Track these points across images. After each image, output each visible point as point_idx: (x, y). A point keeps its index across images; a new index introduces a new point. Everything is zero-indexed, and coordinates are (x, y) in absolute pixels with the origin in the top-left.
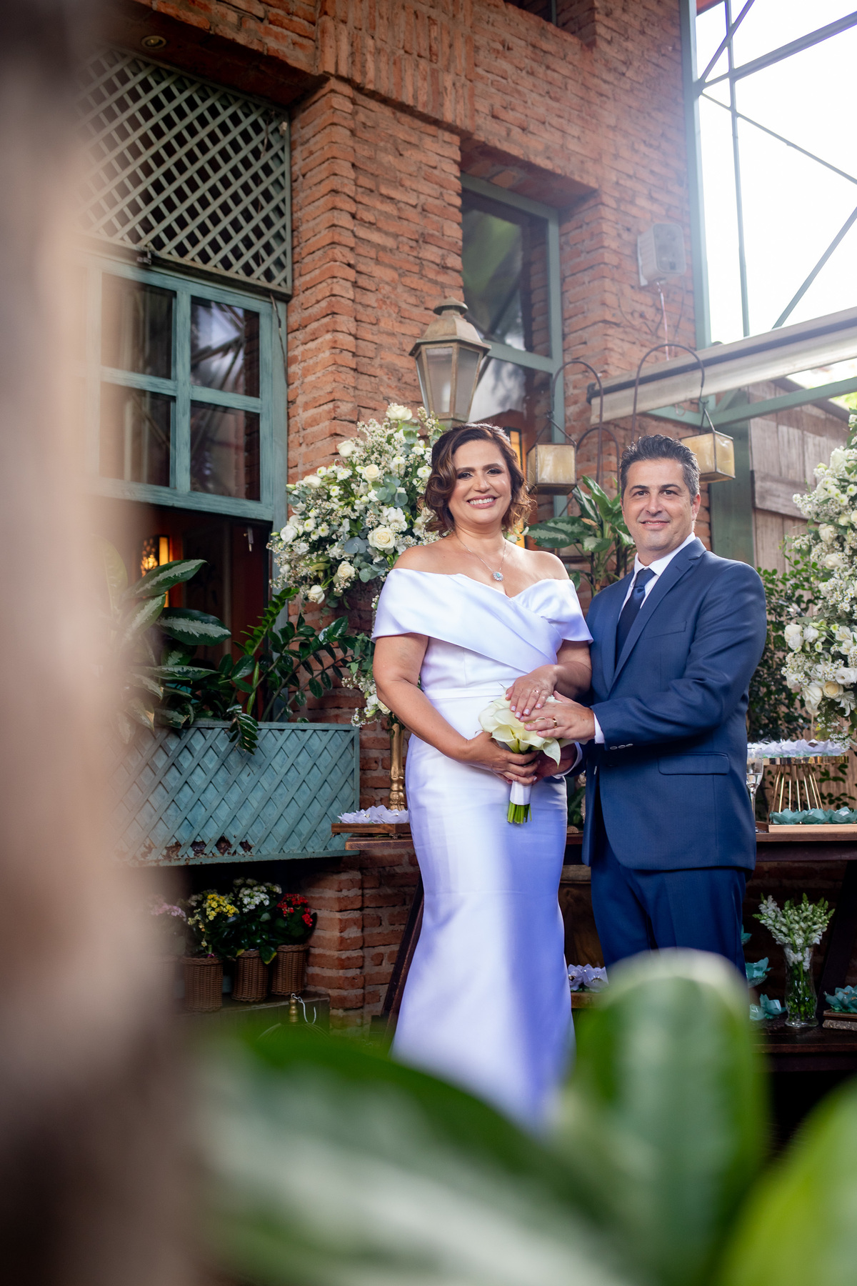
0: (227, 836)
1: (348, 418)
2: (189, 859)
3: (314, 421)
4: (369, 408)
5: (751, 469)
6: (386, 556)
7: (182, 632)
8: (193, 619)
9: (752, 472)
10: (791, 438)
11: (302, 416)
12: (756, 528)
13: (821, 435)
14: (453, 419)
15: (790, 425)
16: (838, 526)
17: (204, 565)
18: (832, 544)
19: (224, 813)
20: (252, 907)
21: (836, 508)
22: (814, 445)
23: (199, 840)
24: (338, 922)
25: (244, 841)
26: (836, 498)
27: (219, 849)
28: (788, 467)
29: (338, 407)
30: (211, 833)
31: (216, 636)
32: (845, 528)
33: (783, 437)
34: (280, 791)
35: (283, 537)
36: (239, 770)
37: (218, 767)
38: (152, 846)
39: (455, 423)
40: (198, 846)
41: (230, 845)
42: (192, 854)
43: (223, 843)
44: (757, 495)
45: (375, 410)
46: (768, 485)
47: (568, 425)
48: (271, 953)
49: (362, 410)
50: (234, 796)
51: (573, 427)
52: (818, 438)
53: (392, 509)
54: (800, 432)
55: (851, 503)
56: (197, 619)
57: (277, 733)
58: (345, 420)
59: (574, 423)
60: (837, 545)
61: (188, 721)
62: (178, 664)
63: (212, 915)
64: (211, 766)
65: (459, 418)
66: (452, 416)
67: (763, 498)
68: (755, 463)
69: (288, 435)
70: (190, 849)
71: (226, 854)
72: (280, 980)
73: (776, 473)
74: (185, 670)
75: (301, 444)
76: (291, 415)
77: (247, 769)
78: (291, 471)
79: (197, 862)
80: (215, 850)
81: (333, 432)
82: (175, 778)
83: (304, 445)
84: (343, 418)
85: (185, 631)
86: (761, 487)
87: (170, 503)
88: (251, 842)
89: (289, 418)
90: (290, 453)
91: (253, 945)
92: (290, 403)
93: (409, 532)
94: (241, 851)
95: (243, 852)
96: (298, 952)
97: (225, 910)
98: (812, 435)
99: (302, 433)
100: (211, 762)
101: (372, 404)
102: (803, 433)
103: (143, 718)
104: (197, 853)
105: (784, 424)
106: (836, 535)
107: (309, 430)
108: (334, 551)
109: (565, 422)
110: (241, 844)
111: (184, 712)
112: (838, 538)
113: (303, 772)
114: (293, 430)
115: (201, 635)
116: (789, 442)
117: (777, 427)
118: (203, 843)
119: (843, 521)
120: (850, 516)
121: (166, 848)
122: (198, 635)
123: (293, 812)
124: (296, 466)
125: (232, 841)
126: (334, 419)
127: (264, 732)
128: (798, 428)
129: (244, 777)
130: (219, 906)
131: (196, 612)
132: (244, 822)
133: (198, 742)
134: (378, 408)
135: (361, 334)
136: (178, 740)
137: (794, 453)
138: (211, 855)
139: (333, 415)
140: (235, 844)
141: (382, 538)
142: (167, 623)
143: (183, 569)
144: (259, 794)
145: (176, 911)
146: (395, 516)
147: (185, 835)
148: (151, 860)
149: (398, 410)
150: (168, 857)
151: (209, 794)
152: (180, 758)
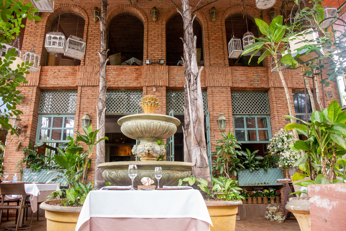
0: (265, 182)
1: (278, 130)
3: (274, 130)
6: (280, 148)
11: (273, 130)
17: (259, 151)
19: (265, 180)
20: (271, 192)
30: (263, 182)
31: (262, 159)
34: (272, 177)
35: (268, 146)
36: (266, 175)
38: (256, 183)
40: (262, 184)
48: (274, 198)
49: (280, 128)
50: (266, 178)
56: (260, 157)
61: (259, 169)
62: (258, 162)
63: (265, 192)
75: (273, 133)
80: (264, 184)
81: (276, 132)
82: (258, 176)
85: (258, 158)
91: (272, 196)
92: (272, 128)
93: (283, 145)
96: (279, 198)
97: (267, 192)
100: (262, 174)
103: (253, 169)
108: (274, 148)
113: (275, 175)
124: (273, 136)
132: (267, 181)
133: (261, 171)
135: (279, 118)
136: (258, 171)
140: (266, 184)
141: (279, 146)
142: (256, 158)
143: (257, 151)
144: (269, 177)
145: (261, 192)
146: (280, 143)
147: (260, 182)
148: (256, 185)
149: (282, 129)
150: (258, 185)
151: (262, 178)
152: (258, 173)
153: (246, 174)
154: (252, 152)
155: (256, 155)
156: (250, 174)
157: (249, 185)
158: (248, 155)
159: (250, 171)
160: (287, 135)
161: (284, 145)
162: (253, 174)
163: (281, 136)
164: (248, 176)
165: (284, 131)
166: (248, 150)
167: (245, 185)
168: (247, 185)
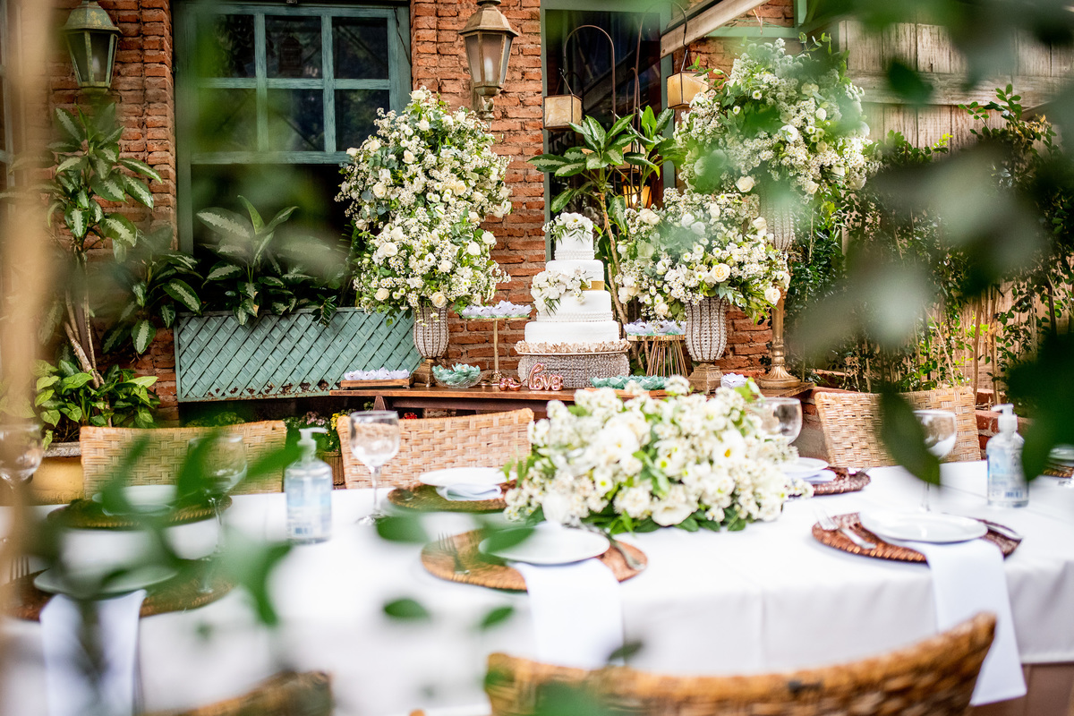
0: (325, 379)
2: (298, 393)
19: (323, 365)
23: (305, 382)
27: (320, 388)
30: (314, 378)
34: (364, 350)
36: (332, 338)
37: (317, 337)
40: (304, 385)
41: (327, 385)
42: (300, 389)
43: (321, 383)
45: (456, 79)
50: (331, 353)
61: (288, 309)
64: (312, 336)
70: (299, 387)
71: (325, 390)
73: (877, 67)
77: (339, 338)
79: (304, 395)
80: (317, 388)
82: (288, 345)
92: (412, 79)
94: (335, 387)
95: (337, 390)
100: (313, 334)
101: (453, 76)
103: (251, 309)
104: (304, 390)
110: (336, 384)
111: (287, 303)
113: (382, 339)
118: (308, 384)
121: (282, 387)
125: (329, 382)
129: (337, 343)
132: (338, 370)
133: (304, 321)
136: (287, 321)
138: (314, 391)
140: (331, 384)
141: (379, 190)
144: (348, 352)
146: (385, 174)
147: (295, 380)
148: (271, 395)
150: (284, 392)
151: (311, 353)
152: (290, 332)
153: (222, 335)
156: (241, 335)
157: (236, 395)
158: (250, 229)
161: (404, 182)
162: (259, 335)
164: (232, 346)
167: (212, 395)
168: (224, 394)
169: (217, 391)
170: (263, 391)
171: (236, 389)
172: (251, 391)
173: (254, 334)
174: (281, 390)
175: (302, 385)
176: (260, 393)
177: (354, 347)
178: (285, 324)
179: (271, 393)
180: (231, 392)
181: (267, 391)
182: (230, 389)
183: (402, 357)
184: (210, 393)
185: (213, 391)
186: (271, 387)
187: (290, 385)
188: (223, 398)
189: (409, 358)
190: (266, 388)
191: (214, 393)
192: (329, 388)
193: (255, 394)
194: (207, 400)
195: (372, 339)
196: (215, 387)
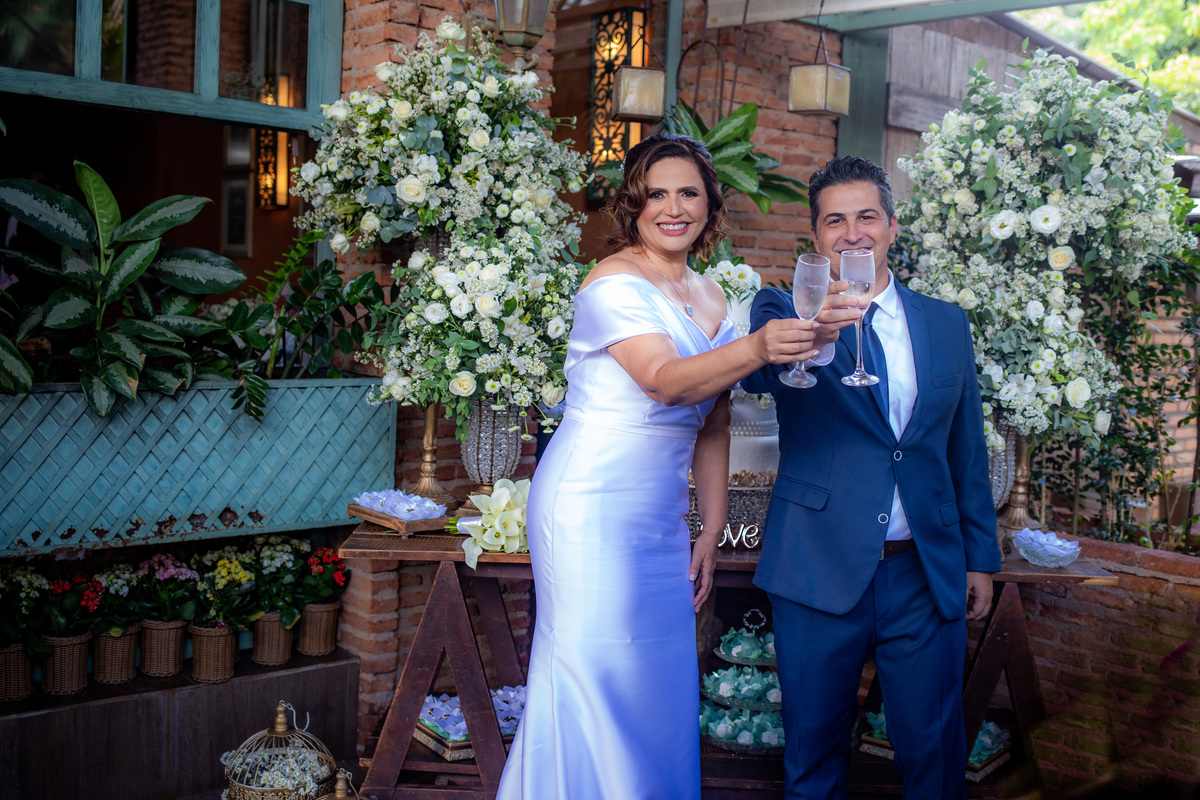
0: (233, 507)
1: (406, 20)
2: (186, 534)
3: (369, 21)
4: (435, 8)
5: (887, 80)
6: (417, 210)
7: (185, 278)
8: (201, 260)
9: (888, 85)
10: (939, 44)
11: (358, 11)
12: (887, 147)
13: (973, 42)
14: (525, 32)
15: (939, 30)
16: (941, 203)
17: (207, 205)
18: (933, 222)
19: (230, 481)
20: (273, 570)
21: (940, 183)
22: (964, 52)
23: (198, 512)
24: (370, 584)
25: (254, 510)
26: (939, 174)
27: (223, 522)
28: (931, 78)
29: (395, 7)
30: (215, 504)
31: (228, 282)
32: (949, 206)
33: (929, 43)
34: (299, 455)
35: (303, 174)
36: (249, 434)
37: (223, 432)
38: (140, 522)
39: (528, 36)
40: (196, 519)
41: (236, 516)
42: (189, 528)
43: (227, 514)
44: (890, 111)
45: (442, 9)
46: (905, 99)
47: (686, 20)
48: (294, 615)
49: (427, 10)
50: (244, 461)
51: (691, 23)
52: (969, 45)
53: (424, 157)
54: (949, 37)
55: (957, 180)
56: (206, 261)
57: (298, 392)
58: (403, 23)
59: (693, 19)
60: (938, 223)
61: (183, 384)
62: (180, 313)
63: (221, 584)
64: (214, 431)
65: (532, 31)
66: (524, 29)
67: (897, 114)
68: (894, 73)
69: (344, 31)
70: (188, 522)
71: (231, 526)
72: (307, 639)
73: (915, 85)
74: (186, 323)
75: (356, 44)
76: (348, 7)
77: (259, 433)
78: (345, 74)
79: (195, 537)
80: (218, 523)
81: (388, 37)
82: (170, 447)
83: (359, 46)
84: (401, 20)
85: (189, 276)
86: (897, 101)
87: (192, 112)
88: (262, 512)
89: (345, 11)
90: (345, 52)
91: (273, 608)
93: (445, 183)
94: (249, 522)
95: (252, 523)
96: (329, 611)
97: (237, 578)
98: (962, 42)
99: (358, 31)
100: (216, 426)
101: (438, 3)
102: (953, 41)
103: (124, 386)
104: (195, 527)
105: (931, 29)
106: (938, 212)
107: (366, 29)
108: (361, 197)
109: (684, 16)
110: (251, 515)
111: (180, 374)
112: (941, 214)
113: (328, 434)
114: (349, 25)
115: (209, 281)
116: (935, 49)
117: (923, 32)
118: (203, 516)
119: (946, 199)
120: (954, 194)
121: (158, 523)
122: (204, 282)
123: (315, 475)
124: (350, 69)
125: (239, 512)
126: (390, 21)
127: (281, 391)
128: (948, 33)
129: (255, 441)
130: (229, 573)
131: (205, 253)
132: (254, 491)
133: (199, 405)
134: (446, 7)
136: (175, 403)
137: (940, 61)
138: (213, 528)
139: (389, 17)
140: (242, 515)
141: (410, 190)
142: (167, 265)
143: (183, 208)
144: (273, 459)
145: (185, 574)
146: (427, 165)
147: (182, 510)
148: (138, 538)
149: (449, 29)
150: (160, 533)
151: (211, 462)
152: (176, 424)
153: (50, 430)
154: (129, 207)
155: (176, 241)
156: (87, 427)
157: (73, 542)
158: (90, 226)
159: (91, 408)
160: (491, 87)
161: (460, 182)
162: (118, 430)
163: (438, 97)
164: (68, 450)
165: (471, 43)
166: (93, 184)
167: (25, 545)
168: (48, 542)
169: (36, 535)
170: (123, 533)
171: (71, 532)
172: (101, 533)
173: (111, 427)
174: (156, 528)
175: (193, 517)
176: (118, 536)
177: (282, 448)
178: (168, 408)
179: (137, 535)
180: (63, 537)
181: (130, 532)
182: (60, 532)
183: (356, 466)
184: (21, 542)
185: (27, 537)
186: (137, 525)
187: (172, 520)
188: (48, 550)
189: (367, 467)
190: (129, 526)
191: (29, 540)
192: (238, 523)
193: (108, 538)
194: (16, 554)
195: (311, 435)
196: (32, 528)
